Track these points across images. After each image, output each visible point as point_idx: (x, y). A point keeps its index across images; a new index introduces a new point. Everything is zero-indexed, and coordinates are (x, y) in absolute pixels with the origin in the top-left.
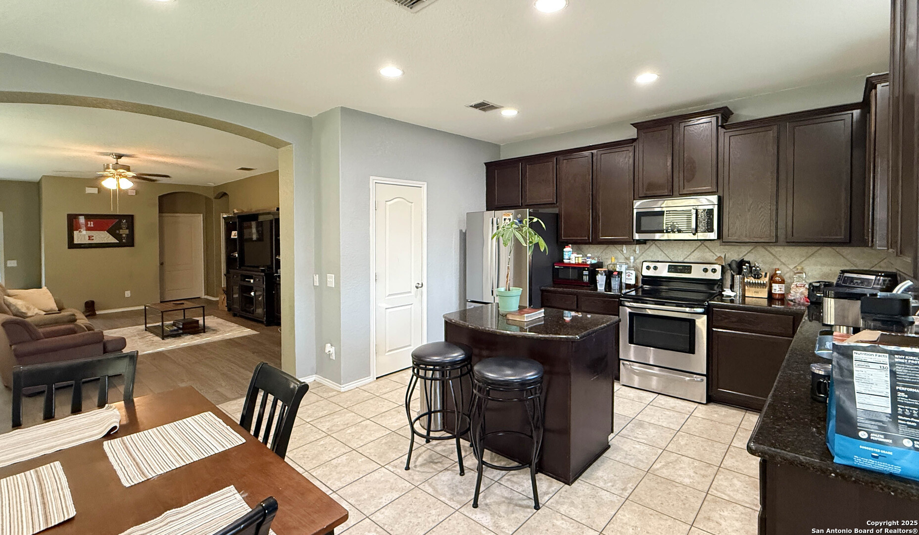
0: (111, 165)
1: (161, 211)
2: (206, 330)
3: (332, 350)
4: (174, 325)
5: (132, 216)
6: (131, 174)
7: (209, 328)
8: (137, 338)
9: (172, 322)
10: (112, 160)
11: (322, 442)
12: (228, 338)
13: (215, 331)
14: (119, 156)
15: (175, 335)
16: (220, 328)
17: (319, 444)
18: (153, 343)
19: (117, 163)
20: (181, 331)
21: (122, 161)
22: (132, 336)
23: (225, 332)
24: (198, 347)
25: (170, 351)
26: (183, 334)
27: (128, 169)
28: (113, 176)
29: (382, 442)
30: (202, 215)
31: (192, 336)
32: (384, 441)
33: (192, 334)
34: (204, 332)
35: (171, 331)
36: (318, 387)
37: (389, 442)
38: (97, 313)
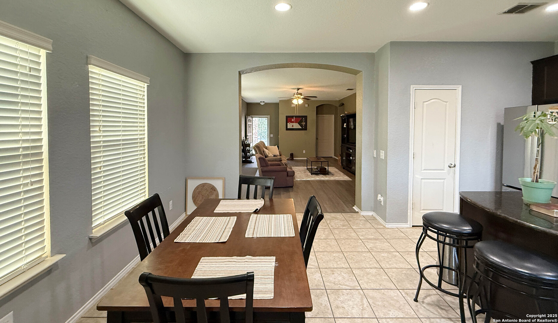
0: (295, 93)
1: (317, 114)
2: (329, 174)
3: (382, 199)
4: (317, 169)
5: (306, 116)
6: (302, 97)
7: (330, 173)
8: (303, 172)
9: (316, 167)
10: (296, 91)
11: (364, 255)
12: (337, 180)
13: (333, 175)
14: (298, 89)
15: (316, 174)
16: (336, 174)
17: (362, 255)
18: (307, 176)
19: (298, 92)
20: (319, 172)
21: (300, 91)
22: (302, 171)
23: (337, 176)
24: (323, 182)
25: (312, 181)
26: (319, 174)
27: (301, 94)
28: (296, 98)
29: (403, 272)
30: (334, 115)
31: (323, 175)
32: (404, 272)
33: (323, 174)
34: (328, 175)
35: (315, 171)
36: (373, 220)
37: (408, 274)
38: (294, 158)
